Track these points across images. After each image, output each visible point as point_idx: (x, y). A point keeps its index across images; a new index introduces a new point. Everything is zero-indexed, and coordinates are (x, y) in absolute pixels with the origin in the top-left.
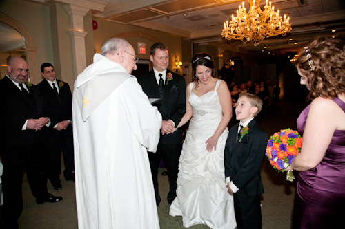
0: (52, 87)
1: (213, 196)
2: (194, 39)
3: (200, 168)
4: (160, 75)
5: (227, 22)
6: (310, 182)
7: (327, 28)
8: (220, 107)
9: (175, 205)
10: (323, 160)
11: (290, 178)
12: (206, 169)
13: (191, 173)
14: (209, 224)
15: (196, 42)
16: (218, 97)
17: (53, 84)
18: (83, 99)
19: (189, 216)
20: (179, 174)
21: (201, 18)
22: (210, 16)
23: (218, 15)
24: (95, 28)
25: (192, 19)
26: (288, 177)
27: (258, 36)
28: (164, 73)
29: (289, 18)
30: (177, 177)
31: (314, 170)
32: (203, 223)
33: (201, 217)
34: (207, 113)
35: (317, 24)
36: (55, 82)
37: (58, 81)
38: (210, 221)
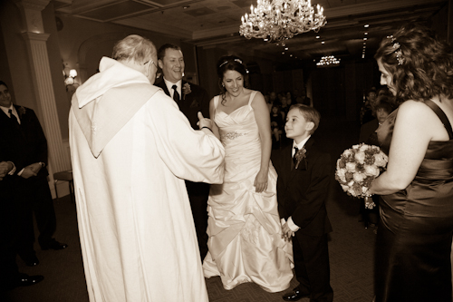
0: (9, 115)
1: (258, 245)
2: (197, 41)
3: (238, 210)
4: (174, 87)
5: (246, 16)
6: (398, 207)
7: (360, 22)
8: (256, 126)
9: (208, 263)
10: (415, 180)
11: (369, 205)
12: (246, 212)
13: (226, 219)
14: (257, 281)
15: (199, 45)
16: (253, 113)
17: (10, 111)
18: (91, 124)
19: (230, 275)
20: (209, 221)
21: (206, 11)
22: (219, 8)
23: (229, 8)
24: (60, 27)
25: (194, 13)
26: (367, 204)
27: (285, 33)
28: (178, 84)
29: (322, 9)
31: (403, 192)
32: (250, 280)
33: (246, 273)
34: (240, 135)
35: (350, 17)
36: (11, 108)
37: (17, 108)
38: (259, 277)
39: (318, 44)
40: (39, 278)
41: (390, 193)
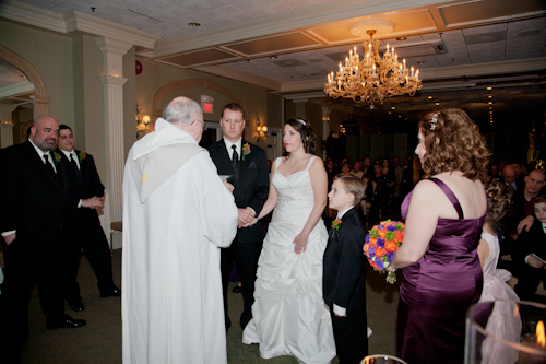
0: (70, 159)
2: (285, 94)
3: (285, 274)
4: (234, 147)
5: (332, 74)
6: (413, 280)
7: (478, 84)
8: (312, 192)
10: (427, 253)
11: (391, 279)
13: (272, 281)
15: (288, 97)
16: (309, 179)
18: (141, 174)
21: (296, 63)
22: (310, 61)
23: (321, 60)
24: (139, 72)
25: (283, 64)
26: (388, 278)
27: (375, 94)
28: (238, 144)
29: (418, 72)
30: (253, 290)
31: (417, 266)
32: (288, 352)
33: (286, 344)
34: (295, 199)
35: (465, 78)
36: (73, 152)
38: (298, 348)
39: (432, 105)
40: (82, 323)
41: (405, 265)
